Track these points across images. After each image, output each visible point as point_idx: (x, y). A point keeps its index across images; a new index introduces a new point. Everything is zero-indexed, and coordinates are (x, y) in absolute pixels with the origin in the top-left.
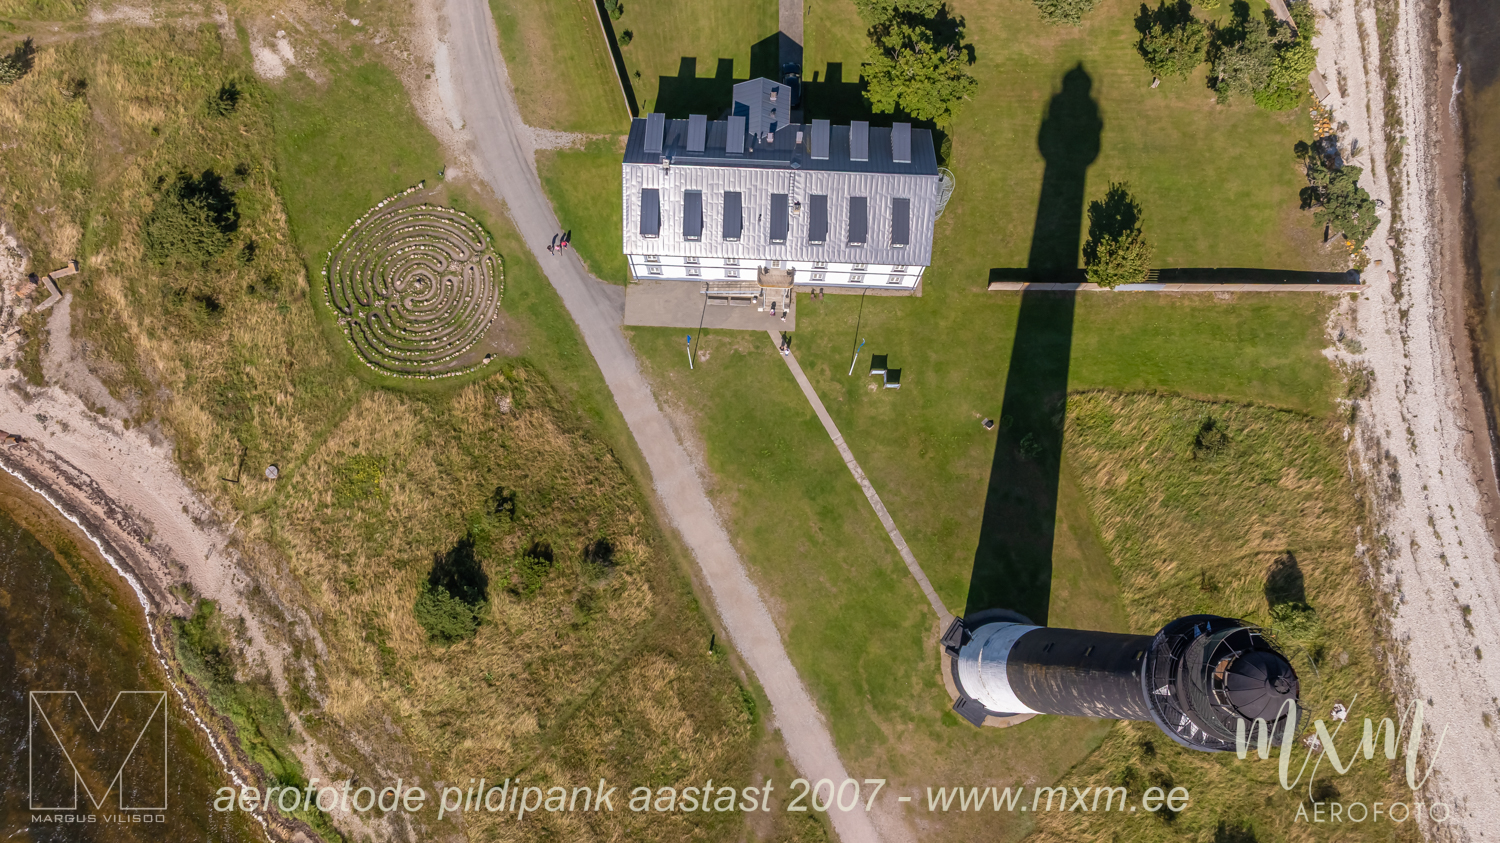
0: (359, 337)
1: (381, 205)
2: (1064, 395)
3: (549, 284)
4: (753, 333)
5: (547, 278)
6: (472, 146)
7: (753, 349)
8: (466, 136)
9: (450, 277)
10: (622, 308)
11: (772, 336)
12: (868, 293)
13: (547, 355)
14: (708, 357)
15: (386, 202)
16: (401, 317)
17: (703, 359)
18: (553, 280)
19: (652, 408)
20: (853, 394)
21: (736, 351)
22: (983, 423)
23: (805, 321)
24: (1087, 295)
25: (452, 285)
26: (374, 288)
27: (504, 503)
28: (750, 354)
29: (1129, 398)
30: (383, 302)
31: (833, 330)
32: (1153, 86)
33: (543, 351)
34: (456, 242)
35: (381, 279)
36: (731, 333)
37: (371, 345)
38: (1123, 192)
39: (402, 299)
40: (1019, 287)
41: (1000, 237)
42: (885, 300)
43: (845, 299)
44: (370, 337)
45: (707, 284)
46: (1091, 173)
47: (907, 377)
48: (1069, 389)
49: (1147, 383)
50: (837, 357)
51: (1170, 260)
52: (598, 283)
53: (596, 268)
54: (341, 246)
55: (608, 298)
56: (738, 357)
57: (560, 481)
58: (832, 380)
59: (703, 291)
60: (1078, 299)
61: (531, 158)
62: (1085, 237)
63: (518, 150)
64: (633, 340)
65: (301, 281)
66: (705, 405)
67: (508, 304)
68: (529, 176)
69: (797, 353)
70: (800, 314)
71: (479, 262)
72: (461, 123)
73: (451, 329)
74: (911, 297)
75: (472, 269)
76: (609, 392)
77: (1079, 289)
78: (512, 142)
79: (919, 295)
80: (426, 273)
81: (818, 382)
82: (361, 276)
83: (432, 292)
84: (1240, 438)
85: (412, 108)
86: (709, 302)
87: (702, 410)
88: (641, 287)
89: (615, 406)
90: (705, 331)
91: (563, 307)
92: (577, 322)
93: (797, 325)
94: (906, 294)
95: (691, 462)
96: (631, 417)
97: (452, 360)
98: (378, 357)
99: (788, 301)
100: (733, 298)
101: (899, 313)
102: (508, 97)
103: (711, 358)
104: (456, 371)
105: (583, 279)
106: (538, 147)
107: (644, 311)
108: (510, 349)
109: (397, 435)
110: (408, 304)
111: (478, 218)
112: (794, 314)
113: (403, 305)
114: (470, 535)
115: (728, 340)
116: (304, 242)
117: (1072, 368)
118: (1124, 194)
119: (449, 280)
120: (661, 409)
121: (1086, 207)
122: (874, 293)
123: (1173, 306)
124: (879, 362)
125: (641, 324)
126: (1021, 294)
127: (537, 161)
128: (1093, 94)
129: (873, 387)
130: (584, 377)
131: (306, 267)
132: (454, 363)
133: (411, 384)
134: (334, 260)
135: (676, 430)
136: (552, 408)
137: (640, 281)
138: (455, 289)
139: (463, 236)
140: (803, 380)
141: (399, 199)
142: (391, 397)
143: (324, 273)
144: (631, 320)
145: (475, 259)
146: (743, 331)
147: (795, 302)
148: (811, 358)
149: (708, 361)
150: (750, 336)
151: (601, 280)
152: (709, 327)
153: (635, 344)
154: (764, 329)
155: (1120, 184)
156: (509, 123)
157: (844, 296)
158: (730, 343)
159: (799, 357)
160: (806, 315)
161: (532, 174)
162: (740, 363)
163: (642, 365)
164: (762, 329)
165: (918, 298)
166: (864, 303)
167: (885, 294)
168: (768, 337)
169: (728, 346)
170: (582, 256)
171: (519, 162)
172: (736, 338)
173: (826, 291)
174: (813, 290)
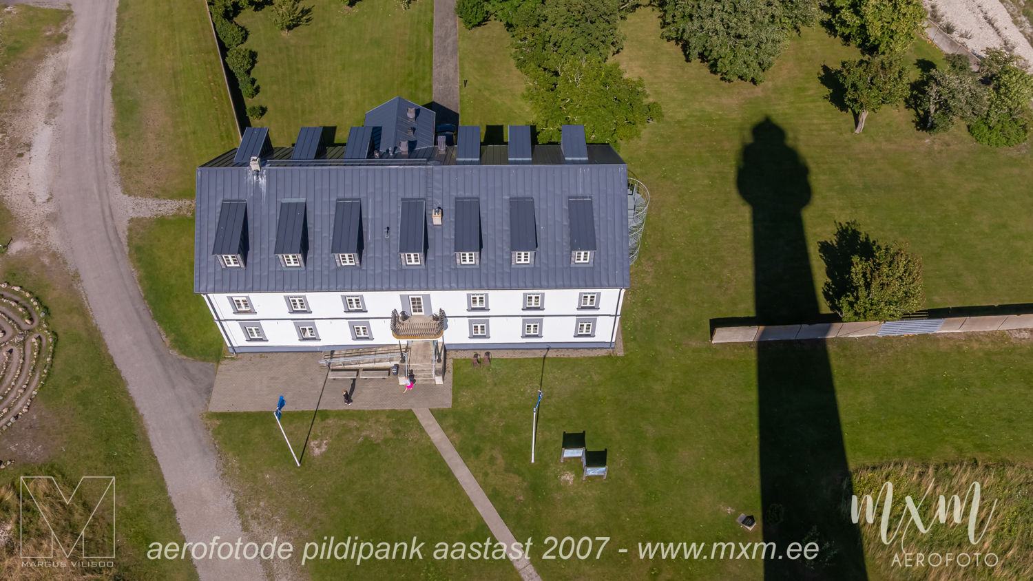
3: (112, 365)
4: (392, 414)
5: (111, 358)
6: (53, 218)
7: (390, 434)
8: (49, 209)
10: (209, 391)
11: (419, 416)
12: (551, 354)
13: (87, 457)
14: (324, 448)
17: (317, 451)
18: (119, 360)
20: (539, 487)
21: (366, 438)
22: (739, 521)
23: (466, 395)
24: (841, 343)
28: (386, 441)
31: (506, 404)
32: (857, 131)
36: (360, 415)
40: (751, 334)
42: (576, 364)
43: (520, 363)
45: (330, 352)
46: (809, 215)
47: (617, 458)
48: (852, 466)
49: (960, 450)
50: (513, 438)
52: (180, 361)
53: (182, 344)
55: (192, 379)
56: (370, 447)
58: (507, 470)
59: (323, 362)
60: (831, 349)
61: (123, 226)
62: (821, 278)
63: (109, 220)
64: (217, 433)
66: (314, 519)
67: (48, 393)
68: (115, 245)
69: (454, 437)
70: (458, 386)
71: (23, 343)
72: (47, 197)
74: (610, 356)
75: (11, 351)
77: (831, 336)
78: (103, 212)
79: (621, 353)
81: (486, 474)
86: (331, 376)
87: (309, 526)
88: (239, 362)
90: (322, 415)
91: (125, 392)
92: (141, 412)
93: (455, 400)
94: (603, 353)
99: (440, 366)
100: (365, 370)
101: (596, 378)
102: (110, 168)
103: (328, 450)
105: (160, 357)
106: (134, 215)
107: (237, 394)
108: (36, 453)
112: (450, 386)
115: (354, 424)
117: (847, 436)
118: (856, 234)
120: (246, 528)
121: (813, 247)
122: (560, 354)
124: (574, 440)
125: (232, 410)
126: (755, 346)
127: (130, 229)
129: (569, 477)
130: (138, 486)
137: (239, 353)
140: (463, 474)
144: (219, 404)
145: (18, 339)
146: (377, 411)
147: (452, 371)
148: (475, 443)
149: (324, 455)
150: (388, 417)
151: (185, 357)
152: (329, 408)
153: (219, 437)
154: (408, 408)
155: (848, 223)
156: (105, 194)
157: (519, 360)
158: (358, 429)
159: (457, 442)
160: (467, 386)
161: (120, 242)
162: (370, 456)
163: (225, 466)
164: (404, 407)
165: (618, 358)
166: (547, 368)
167: (574, 354)
168: (415, 417)
169: (355, 433)
170: (165, 330)
171: (107, 231)
172: (367, 421)
173: (494, 355)
174: (476, 355)
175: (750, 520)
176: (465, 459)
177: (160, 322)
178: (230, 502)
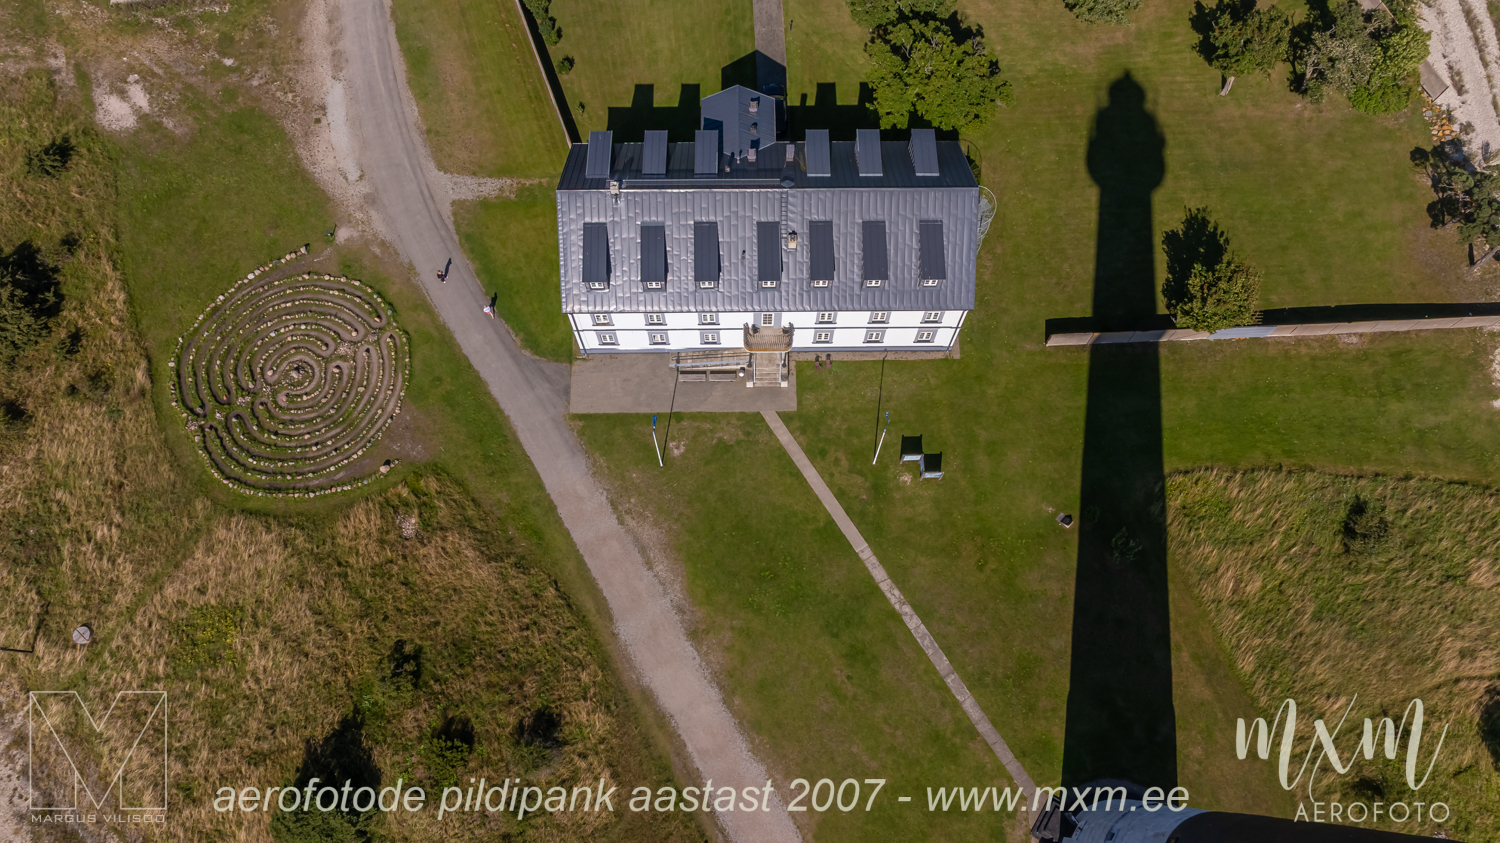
0: (214, 446)
1: (251, 276)
2: (1161, 478)
3: (470, 366)
4: (742, 416)
5: (466, 358)
6: (371, 200)
7: (742, 437)
8: (364, 188)
9: (339, 362)
10: (567, 391)
11: (767, 419)
12: (891, 357)
13: (466, 457)
14: (682, 449)
15: (257, 272)
16: (272, 417)
17: (676, 452)
18: (475, 361)
19: (609, 522)
20: (880, 488)
21: (720, 440)
22: (1058, 519)
23: (810, 397)
24: (1175, 347)
25: (341, 373)
26: (237, 381)
27: (406, 663)
28: (739, 443)
29: (1249, 476)
30: (248, 399)
31: (848, 407)
32: (1223, 93)
33: (461, 453)
34: (347, 318)
35: (247, 369)
36: (712, 417)
37: (229, 455)
38: (1203, 219)
39: (275, 393)
40: (1085, 339)
41: (1054, 280)
42: (913, 365)
43: (860, 365)
44: (228, 443)
45: (678, 355)
46: (1159, 198)
47: (951, 462)
48: (1167, 470)
49: (1268, 456)
50: (855, 441)
51: (1274, 298)
52: (534, 361)
53: (532, 343)
54: (196, 330)
55: (548, 379)
56: (723, 448)
57: (484, 628)
58: (850, 471)
59: (673, 365)
60: (1163, 352)
61: (447, 211)
62: (1162, 274)
63: (430, 202)
64: (581, 433)
65: (140, 376)
66: (681, 514)
67: (415, 394)
68: (443, 233)
69: (801, 439)
70: (802, 387)
71: (378, 342)
72: (359, 173)
73: (338, 430)
74: (946, 359)
75: (368, 351)
76: (551, 502)
77: (1164, 339)
78: (422, 192)
79: (957, 356)
80: (307, 359)
81: (832, 475)
82: (221, 367)
83: (314, 383)
84: (1404, 522)
85: (297, 158)
86: (682, 378)
87: (677, 520)
88: (591, 363)
89: (559, 521)
90: (678, 417)
91: (488, 394)
92: (506, 413)
93: (799, 403)
94: (940, 356)
95: (665, 593)
96: (580, 536)
97: (338, 471)
98: (238, 471)
99: (785, 371)
100: (713, 372)
101: (933, 381)
102: (418, 140)
103: (687, 451)
104: (344, 484)
105: (515, 357)
106: (456, 198)
107: (594, 395)
108: (417, 452)
109: (259, 574)
110: (282, 399)
111: (377, 287)
112: (794, 389)
113: (275, 402)
114: (357, 711)
115: (707, 426)
116: (149, 328)
117: (1166, 441)
118: (1205, 222)
119: (338, 367)
120: (621, 522)
121: (1158, 240)
122: (898, 357)
123: (1286, 355)
124: (911, 444)
125: (592, 411)
126: (1088, 349)
127: (455, 214)
128: (1148, 106)
129: (907, 478)
130: (517, 484)
131: (149, 361)
132: (341, 474)
133: (281, 505)
134: (185, 348)
135: (643, 550)
136: (473, 529)
137: (590, 355)
138: (345, 378)
139: (357, 311)
140: (811, 474)
141: (275, 268)
142: (254, 522)
143: (172, 364)
144: (579, 406)
145: (372, 338)
146: (727, 414)
147: (795, 373)
148: (821, 445)
149: (683, 456)
150: (738, 419)
151: (537, 358)
152: (682, 410)
153: (584, 438)
154: (756, 410)
155: (1198, 210)
156: (418, 170)
157: (859, 362)
158: (711, 431)
159: (804, 444)
160: (810, 389)
161: (448, 230)
162: (725, 457)
163: (594, 465)
164: (752, 409)
165: (955, 360)
166: (886, 371)
167: (912, 357)
168: (763, 420)
169: (709, 435)
170: (513, 328)
171: (431, 216)
172: (719, 423)
173: (834, 357)
174: (818, 357)
175: (1068, 519)
176: (812, 461)
177: (507, 320)
178: (604, 498)
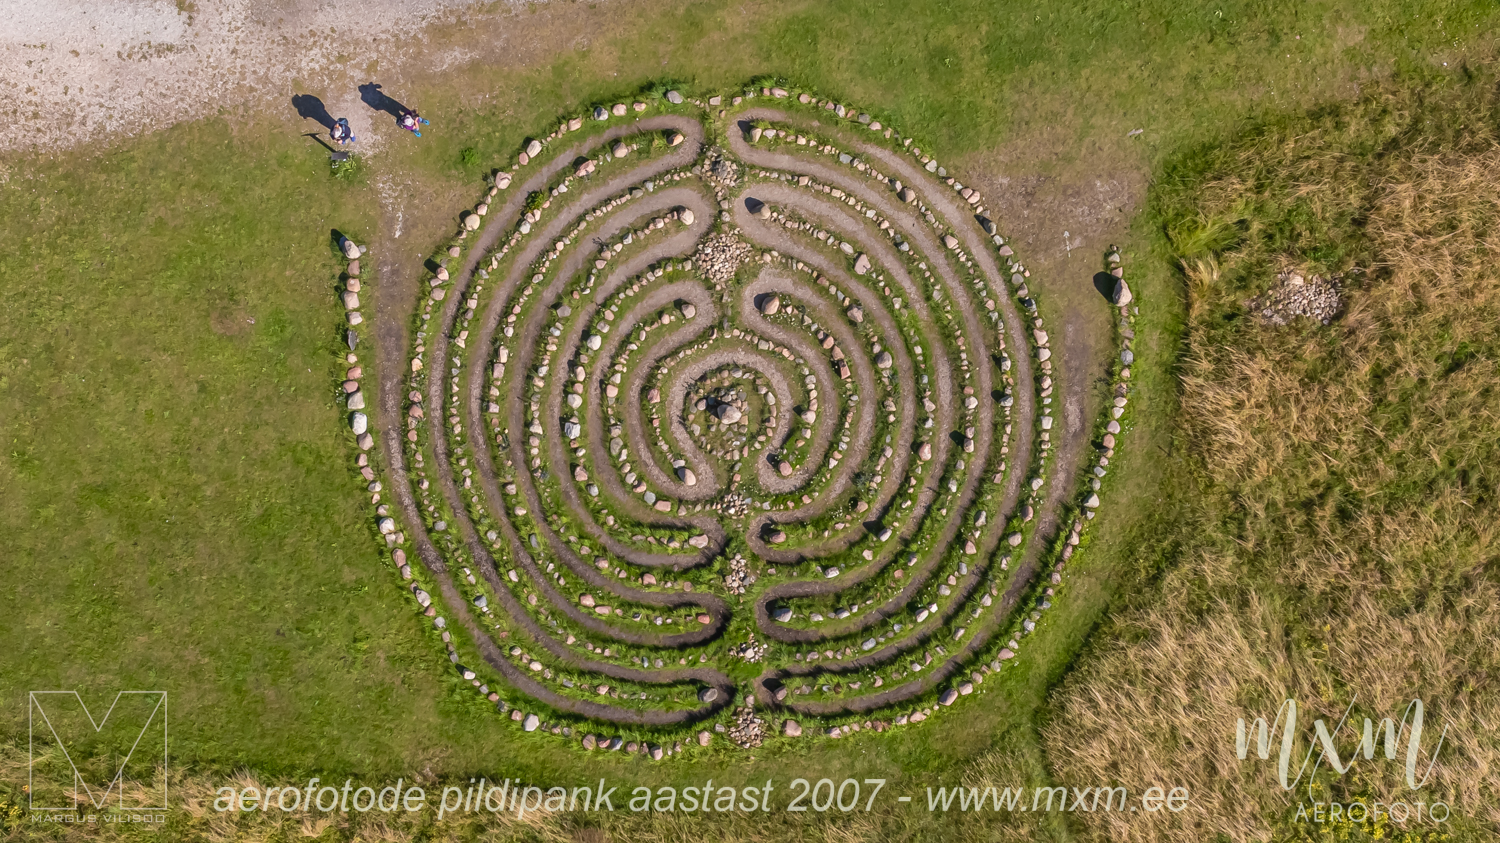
0: (833, 693)
1: (361, 424)
15: (358, 402)
16: (821, 522)
25: (788, 298)
30: (739, 561)
34: (627, 218)
35: (648, 536)
37: (879, 665)
54: (453, 625)
71: (744, 170)
73: (944, 370)
75: (754, 206)
80: (696, 370)
82: (603, 599)
83: (776, 379)
97: (1060, 414)
98: (938, 658)
104: (1106, 414)
110: (783, 477)
113: (779, 499)
119: (763, 300)
131: (485, 772)
132: (1072, 409)
138: (806, 294)
139: (615, 184)
141: (368, 349)
